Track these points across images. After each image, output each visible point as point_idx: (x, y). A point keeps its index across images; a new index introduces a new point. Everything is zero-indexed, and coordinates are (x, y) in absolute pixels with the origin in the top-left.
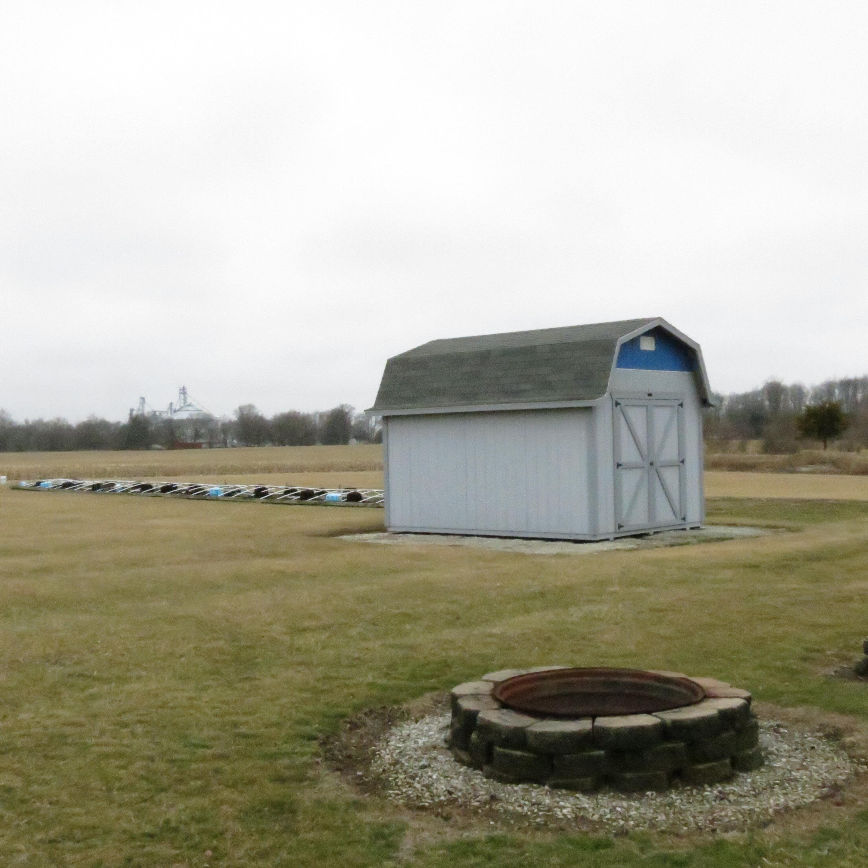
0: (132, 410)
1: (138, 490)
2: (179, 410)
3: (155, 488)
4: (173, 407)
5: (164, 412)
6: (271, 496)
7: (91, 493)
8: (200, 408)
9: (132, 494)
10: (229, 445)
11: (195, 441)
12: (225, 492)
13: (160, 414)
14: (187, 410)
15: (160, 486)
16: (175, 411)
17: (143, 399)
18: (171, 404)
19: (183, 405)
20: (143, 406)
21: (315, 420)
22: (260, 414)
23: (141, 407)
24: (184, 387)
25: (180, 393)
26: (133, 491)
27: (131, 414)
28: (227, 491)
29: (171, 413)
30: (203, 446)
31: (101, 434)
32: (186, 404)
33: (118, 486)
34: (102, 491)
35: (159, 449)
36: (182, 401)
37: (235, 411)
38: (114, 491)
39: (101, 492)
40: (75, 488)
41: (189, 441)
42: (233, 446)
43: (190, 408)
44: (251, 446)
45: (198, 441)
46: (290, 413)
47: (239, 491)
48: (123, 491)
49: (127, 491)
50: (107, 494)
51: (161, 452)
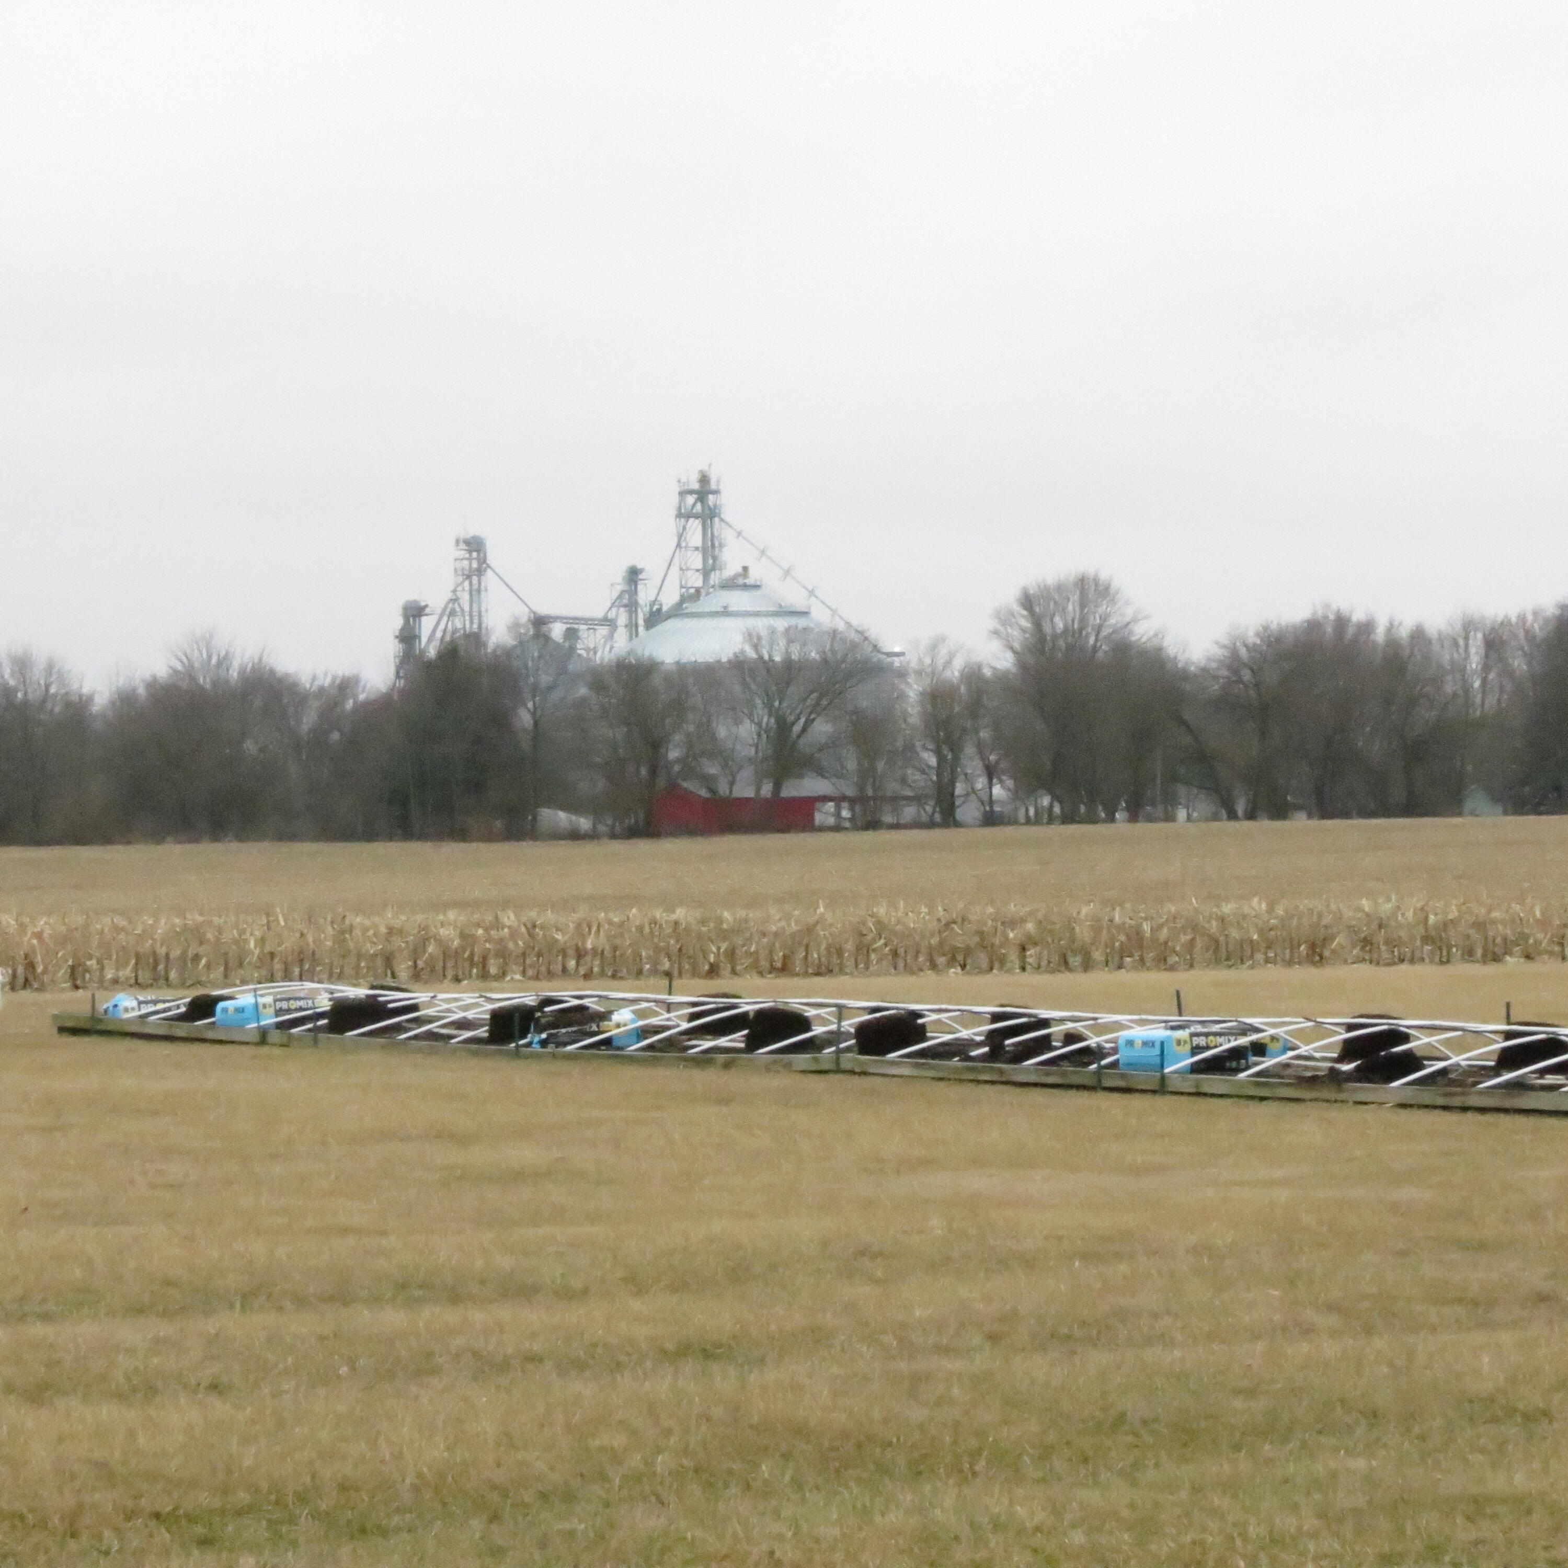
0: (414, 612)
1: (735, 1040)
2: (677, 611)
3: (818, 1030)
4: (645, 595)
5: (588, 621)
6: (1443, 1072)
7: (487, 1055)
8: (795, 598)
9: (706, 1059)
10: (968, 811)
11: (777, 786)
12: (1196, 1050)
13: (571, 634)
14: (725, 613)
15: (849, 1025)
16: (655, 617)
17: (475, 546)
18: (634, 575)
19: (696, 581)
20: (476, 593)
21: (1460, 669)
22: (1142, 632)
23: (465, 598)
24: (704, 479)
25: (683, 515)
26: (707, 1044)
27: (408, 637)
28: (1208, 1048)
29: (632, 627)
30: (824, 814)
31: (250, 747)
32: (715, 578)
33: (624, 1018)
34: (543, 1043)
35: (575, 835)
36: (696, 561)
37: (1004, 618)
38: (607, 1042)
39: (536, 1047)
40: (398, 1028)
41: (743, 790)
42: (991, 819)
43: (738, 600)
44: (1092, 819)
45: (796, 788)
46: (1313, 625)
47: (1259, 1049)
48: (650, 1047)
49: (670, 1044)
50: (570, 1057)
51: (590, 848)
